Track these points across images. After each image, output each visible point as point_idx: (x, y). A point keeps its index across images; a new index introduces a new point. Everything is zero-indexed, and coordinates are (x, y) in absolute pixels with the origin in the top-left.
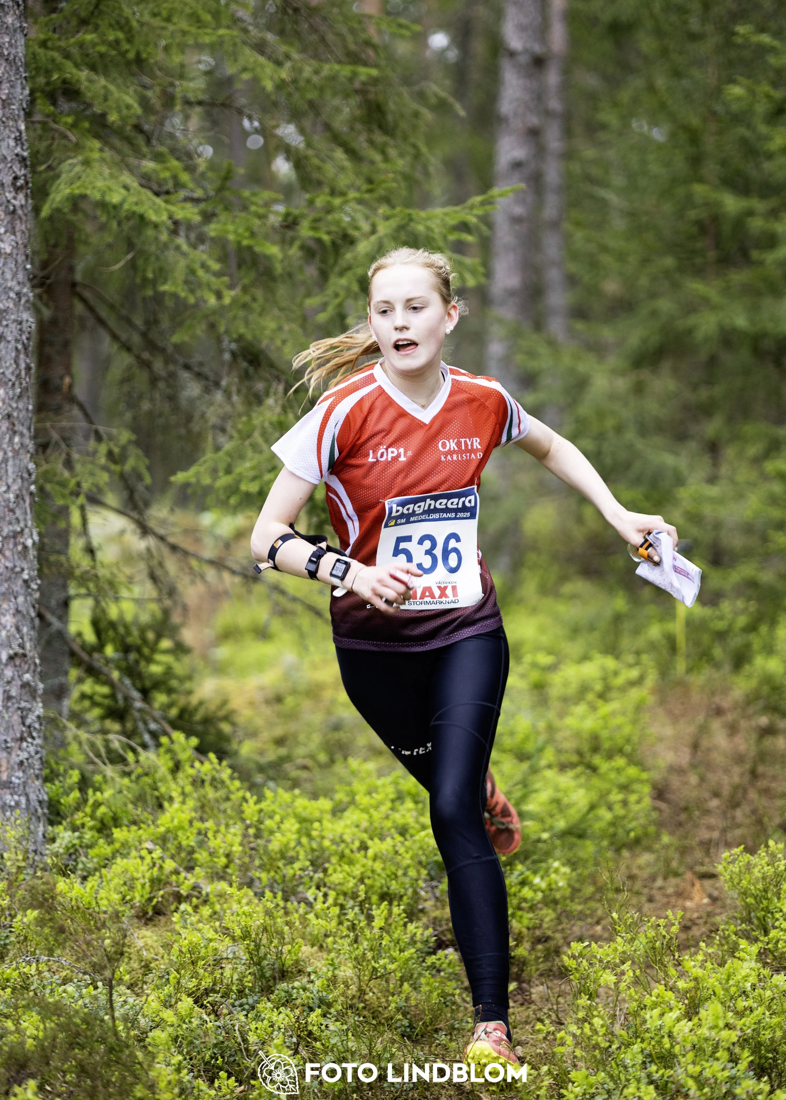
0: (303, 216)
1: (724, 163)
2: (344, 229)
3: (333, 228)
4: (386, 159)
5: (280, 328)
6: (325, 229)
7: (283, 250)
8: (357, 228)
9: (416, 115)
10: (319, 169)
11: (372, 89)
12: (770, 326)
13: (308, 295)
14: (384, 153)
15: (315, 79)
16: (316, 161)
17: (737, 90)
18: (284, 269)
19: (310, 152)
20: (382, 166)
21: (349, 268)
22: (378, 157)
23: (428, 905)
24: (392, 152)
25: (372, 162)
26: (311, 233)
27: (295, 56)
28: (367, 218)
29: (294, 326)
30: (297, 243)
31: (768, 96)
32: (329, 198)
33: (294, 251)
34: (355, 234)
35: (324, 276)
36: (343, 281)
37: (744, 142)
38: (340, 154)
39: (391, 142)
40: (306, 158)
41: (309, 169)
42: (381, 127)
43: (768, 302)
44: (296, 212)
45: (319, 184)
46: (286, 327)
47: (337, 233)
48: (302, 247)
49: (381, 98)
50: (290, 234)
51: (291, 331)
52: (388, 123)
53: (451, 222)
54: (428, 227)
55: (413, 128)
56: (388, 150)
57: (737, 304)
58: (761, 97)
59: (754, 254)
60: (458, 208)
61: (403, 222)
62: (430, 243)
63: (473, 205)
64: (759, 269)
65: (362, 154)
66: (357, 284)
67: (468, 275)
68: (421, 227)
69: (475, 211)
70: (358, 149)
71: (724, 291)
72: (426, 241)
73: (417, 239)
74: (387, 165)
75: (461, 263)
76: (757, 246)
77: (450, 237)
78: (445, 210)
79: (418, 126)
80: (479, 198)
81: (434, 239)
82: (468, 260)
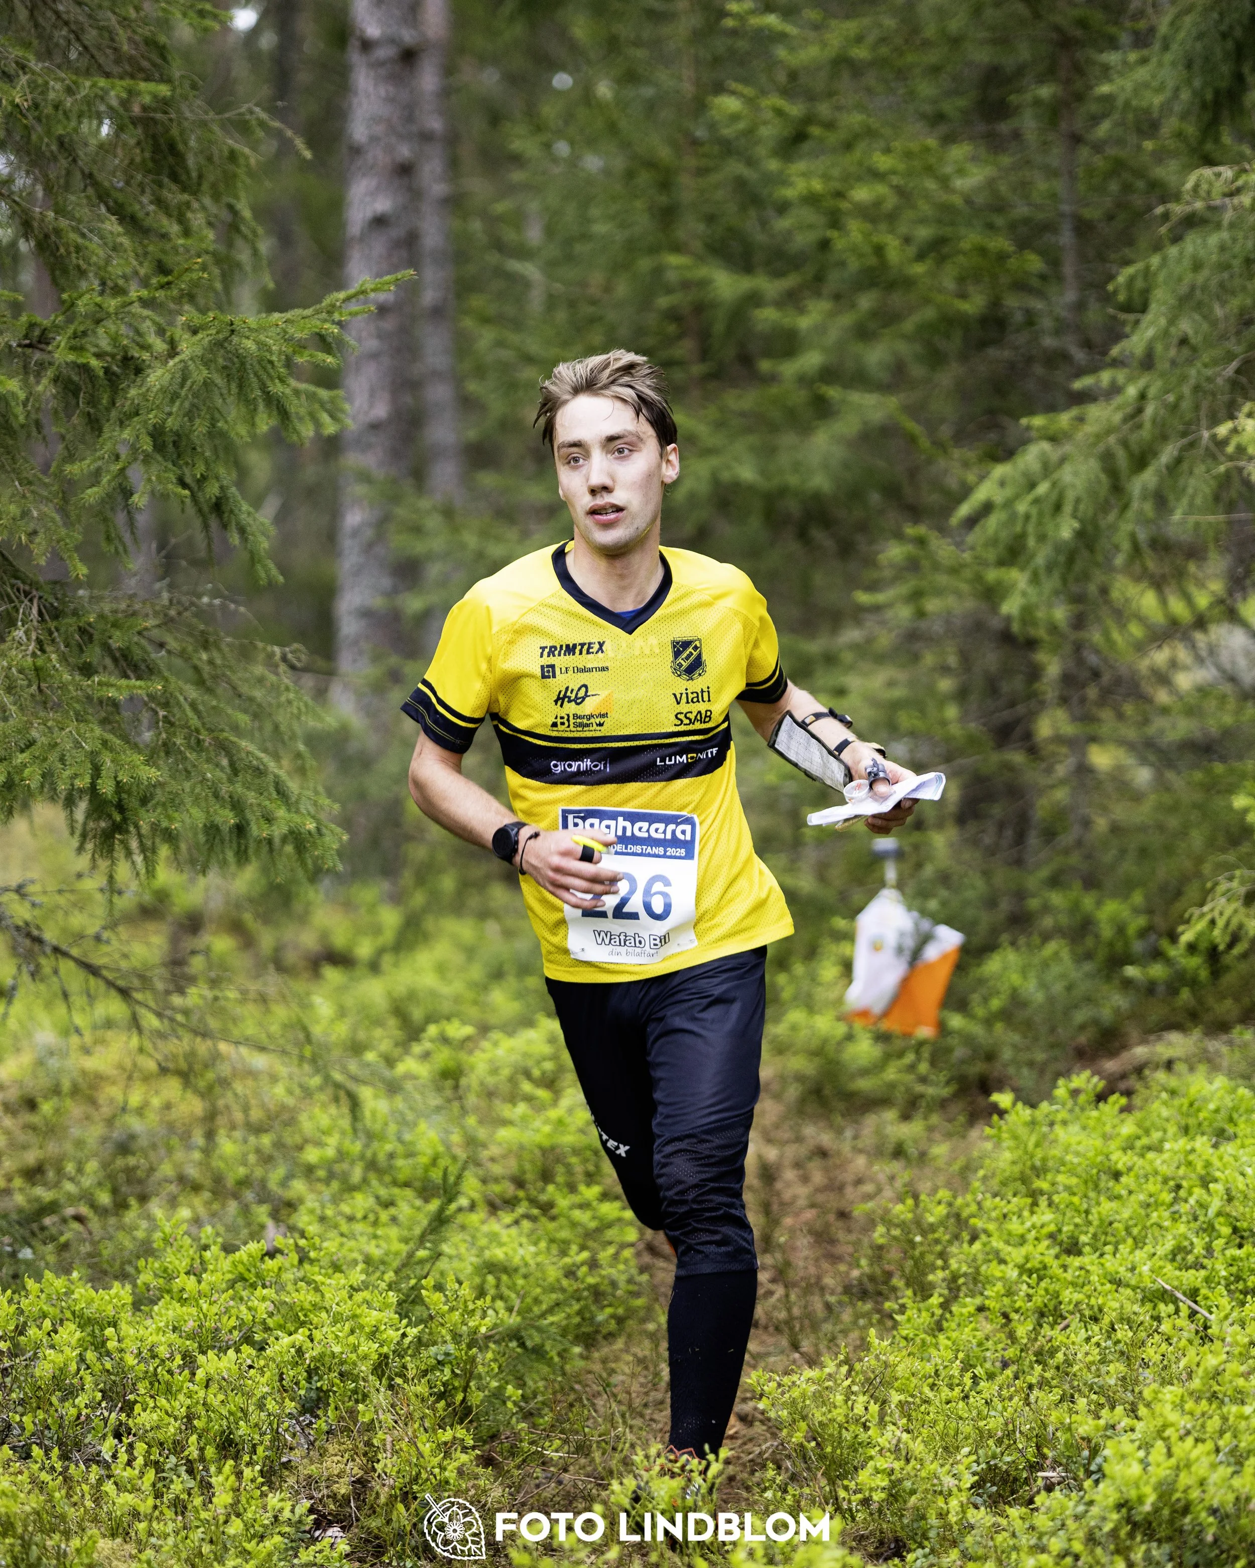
0: (57, 328)
1: (710, 219)
2: (125, 349)
3: (108, 349)
4: (187, 232)
5: (25, 514)
6: (93, 350)
7: (25, 384)
8: (145, 347)
9: (233, 156)
10: (78, 249)
11: (159, 116)
12: (793, 480)
13: (70, 457)
14: (181, 220)
15: (68, 102)
16: (73, 236)
17: (730, 104)
18: (27, 416)
19: (63, 223)
20: (181, 241)
21: (137, 414)
22: (174, 228)
23: (296, 1456)
24: (197, 219)
25: (164, 236)
26: (71, 357)
27: (35, 65)
28: (161, 332)
29: (49, 510)
30: (50, 373)
31: (779, 112)
32: (98, 299)
33: (45, 387)
34: (146, 356)
35: (95, 425)
36: (126, 434)
37: (740, 183)
38: (112, 225)
39: (194, 203)
40: (58, 232)
41: (62, 250)
42: (174, 177)
43: (788, 439)
44: (46, 323)
45: (82, 273)
46: (35, 514)
47: (113, 356)
48: (56, 380)
49: (175, 132)
50: (37, 356)
51: (42, 517)
52: (188, 173)
53: (298, 335)
54: (261, 345)
55: (230, 179)
56: (189, 215)
57: (740, 446)
58: (769, 115)
59: (765, 365)
60: (308, 312)
61: (221, 336)
62: (264, 369)
63: (333, 306)
64: (774, 390)
65: (148, 222)
66: (148, 440)
67: (325, 418)
68: (250, 345)
69: (336, 316)
70: (140, 215)
71: (719, 425)
72: (257, 367)
73: (243, 364)
74: (189, 242)
75: (312, 397)
76: (769, 353)
77: (299, 360)
78: (288, 315)
79: (235, 176)
80: (342, 295)
81: (271, 362)
82: (323, 393)
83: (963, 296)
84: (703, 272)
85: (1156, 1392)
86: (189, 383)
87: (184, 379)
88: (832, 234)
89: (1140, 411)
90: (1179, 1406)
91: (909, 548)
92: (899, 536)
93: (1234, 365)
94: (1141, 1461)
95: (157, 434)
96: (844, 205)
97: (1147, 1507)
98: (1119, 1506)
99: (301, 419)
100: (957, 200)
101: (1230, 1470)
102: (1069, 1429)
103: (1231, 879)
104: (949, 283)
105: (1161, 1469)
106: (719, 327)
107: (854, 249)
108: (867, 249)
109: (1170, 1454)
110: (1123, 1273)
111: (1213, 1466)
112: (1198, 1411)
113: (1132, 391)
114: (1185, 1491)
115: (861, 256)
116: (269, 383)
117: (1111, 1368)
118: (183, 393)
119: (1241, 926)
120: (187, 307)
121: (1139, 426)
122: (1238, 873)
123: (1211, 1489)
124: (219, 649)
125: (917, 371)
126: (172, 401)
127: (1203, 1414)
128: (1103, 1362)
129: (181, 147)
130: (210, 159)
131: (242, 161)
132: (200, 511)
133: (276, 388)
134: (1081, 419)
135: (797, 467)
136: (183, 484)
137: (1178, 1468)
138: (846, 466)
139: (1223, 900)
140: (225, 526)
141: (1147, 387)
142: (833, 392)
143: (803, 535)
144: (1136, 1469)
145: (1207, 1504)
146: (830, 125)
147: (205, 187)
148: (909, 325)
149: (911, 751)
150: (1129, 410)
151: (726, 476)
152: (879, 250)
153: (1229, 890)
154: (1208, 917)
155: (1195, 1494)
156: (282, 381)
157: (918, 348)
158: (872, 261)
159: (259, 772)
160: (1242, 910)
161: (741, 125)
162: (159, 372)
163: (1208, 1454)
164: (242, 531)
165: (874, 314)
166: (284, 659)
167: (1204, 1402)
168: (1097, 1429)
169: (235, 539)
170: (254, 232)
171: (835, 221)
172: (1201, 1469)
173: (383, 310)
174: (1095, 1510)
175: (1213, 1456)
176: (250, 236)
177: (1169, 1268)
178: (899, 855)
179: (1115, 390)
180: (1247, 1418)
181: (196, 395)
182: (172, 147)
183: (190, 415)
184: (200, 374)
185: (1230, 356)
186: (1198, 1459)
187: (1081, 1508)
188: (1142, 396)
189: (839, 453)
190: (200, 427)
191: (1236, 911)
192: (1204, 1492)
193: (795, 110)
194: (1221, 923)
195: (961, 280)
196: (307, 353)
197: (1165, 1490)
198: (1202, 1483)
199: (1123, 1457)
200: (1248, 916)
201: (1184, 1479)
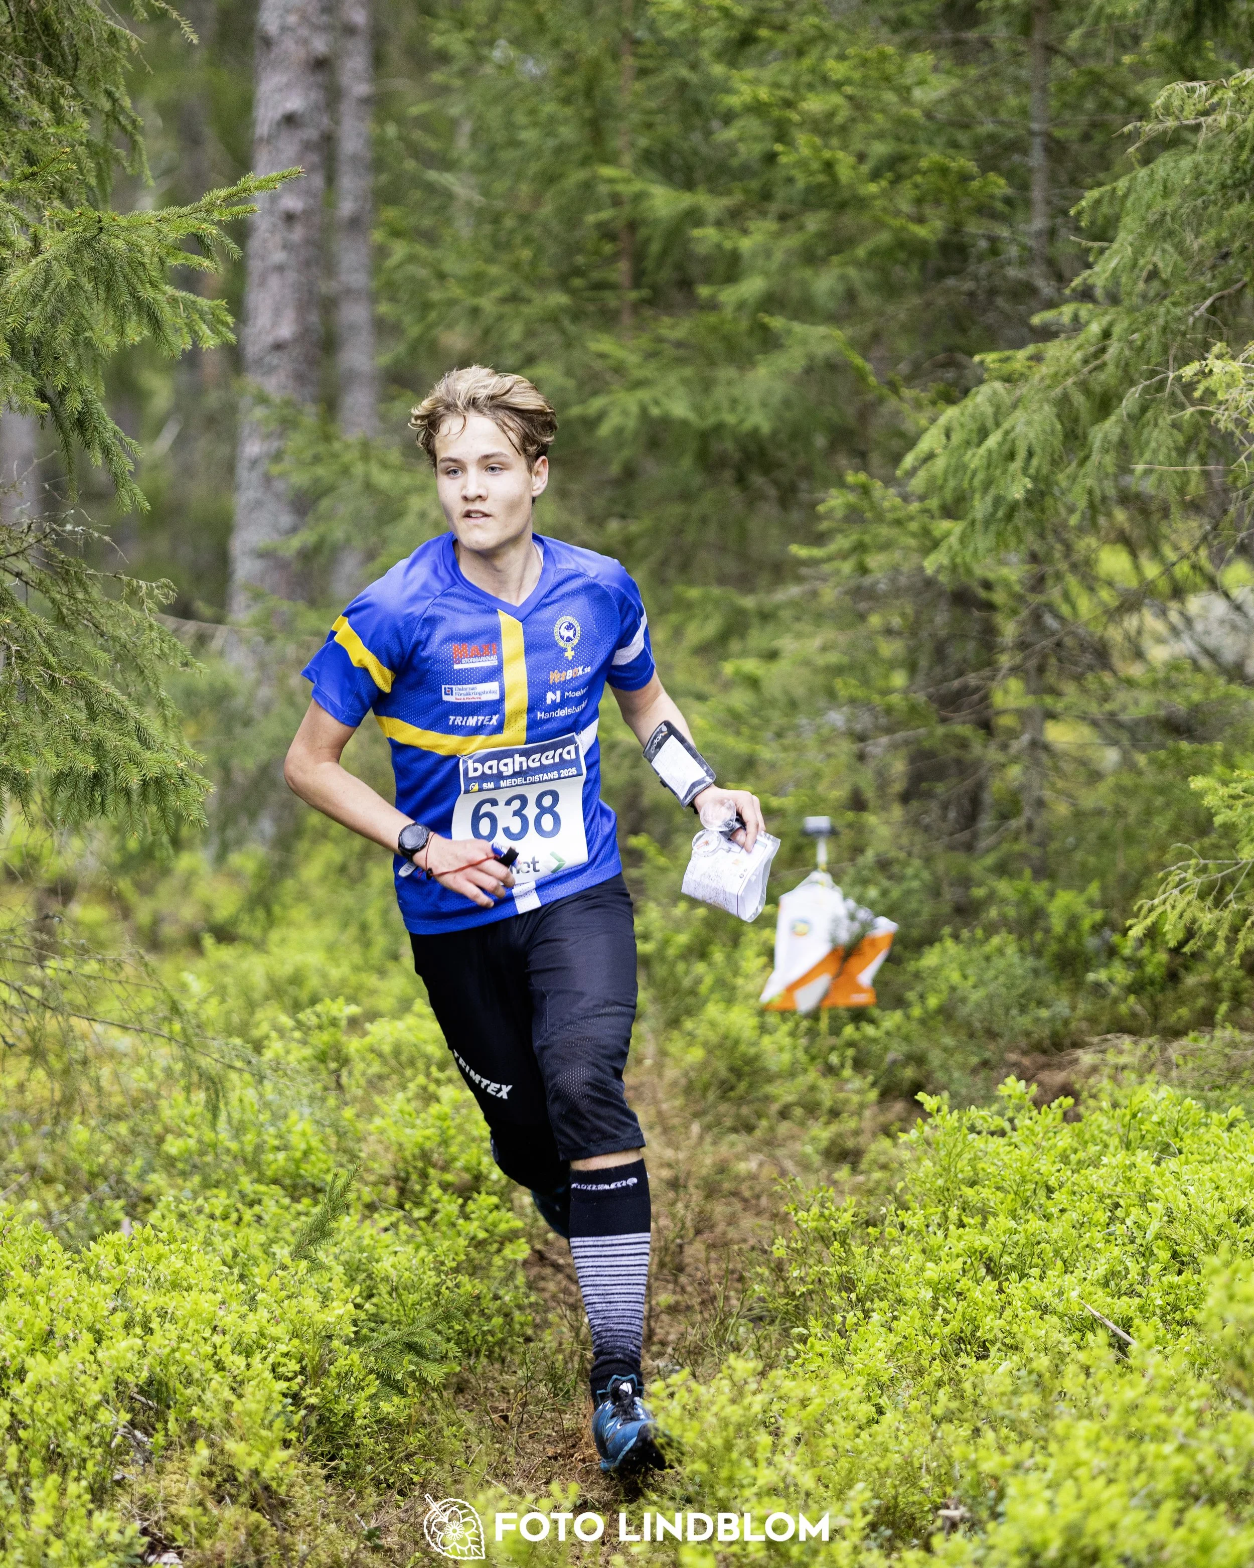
4: (59, 121)
8: (8, 245)
9: (113, 38)
12: (730, 419)
14: (55, 107)
20: (51, 130)
22: (47, 115)
23: (131, 1473)
24: (71, 106)
25: (34, 124)
28: (24, 226)
31: (726, 12)
37: (681, 87)
39: (69, 90)
42: (48, 60)
43: (726, 372)
49: (50, 9)
52: (63, 56)
53: (172, 236)
54: (133, 247)
55: (109, 64)
56: (62, 101)
57: (672, 379)
58: (715, 14)
59: (704, 291)
60: (185, 210)
61: (88, 234)
62: (135, 271)
63: (213, 204)
64: (712, 319)
65: (17, 107)
66: (6, 346)
67: (204, 330)
68: (120, 244)
69: (216, 216)
70: (9, 100)
71: (651, 355)
72: (127, 269)
73: (111, 265)
74: (61, 131)
75: (191, 307)
76: (708, 279)
77: (172, 262)
78: (164, 213)
79: (115, 60)
80: (223, 193)
81: (142, 264)
82: (204, 303)
83: (921, 220)
84: (638, 186)
85: (1069, 1427)
86: (52, 285)
87: (47, 281)
88: (779, 147)
89: (1103, 350)
90: (1093, 1443)
91: (852, 498)
92: (841, 484)
93: (1208, 302)
94: (1051, 1503)
95: (15, 341)
96: (795, 117)
97: (1052, 1552)
98: (1019, 1553)
99: (177, 330)
100: (916, 113)
101: (1143, 1515)
102: (973, 1466)
103: (1185, 869)
104: (906, 207)
105: (1069, 1513)
106: (655, 248)
107: (802, 164)
108: (815, 165)
109: (1079, 1497)
110: (1048, 1297)
111: (1126, 1510)
112: (1114, 1449)
113: (1095, 328)
114: (1095, 1535)
115: (811, 174)
116: (139, 287)
117: (1024, 1400)
118: (46, 295)
119: (1194, 921)
120: (57, 203)
121: (1101, 367)
122: (1193, 862)
123: (1122, 1535)
124: (81, 583)
125: (869, 301)
126: (34, 303)
127: (1120, 1453)
128: (1015, 1393)
129: (57, 27)
130: (88, 41)
131: (123, 44)
132: (61, 427)
133: (147, 293)
134: (1037, 358)
135: (734, 402)
136: (42, 395)
137: (1088, 1512)
138: (787, 403)
139: (1176, 892)
140: (88, 445)
141: (1111, 324)
142: (777, 323)
143: (741, 480)
144: (1041, 1510)
145: (1117, 1551)
146: (782, 28)
147: (82, 72)
148: (861, 252)
149: (849, 720)
150: (1092, 349)
151: (655, 411)
152: (829, 166)
153: (1183, 880)
154: (1160, 910)
155: (1104, 1540)
156: (154, 285)
157: (870, 276)
158: (821, 178)
159: (120, 717)
160: (1196, 902)
161: (684, 26)
162: (20, 272)
163: (1121, 1495)
164: (106, 451)
165: (822, 235)
166: (150, 595)
167: (1121, 1440)
168: (1003, 1466)
169: (97, 458)
170: (134, 122)
171: (782, 134)
172: (1110, 1513)
173: (290, 218)
174: (995, 1555)
175: (1125, 1500)
176: (129, 127)
177: (1100, 1292)
178: (833, 833)
179: (1077, 325)
180: (1165, 1458)
181: (61, 299)
182: (46, 25)
183: (52, 320)
184: (64, 276)
185: (1205, 292)
186: (1109, 1500)
187: (980, 1553)
188: (1106, 334)
189: (781, 389)
190: (63, 334)
191: (1189, 904)
192: (1114, 1537)
193: (743, 12)
194: (1172, 916)
195: (919, 201)
196: (182, 254)
197: (1073, 1532)
198: (1113, 1527)
199: (1027, 1497)
200: (1202, 910)
201: (1094, 1524)
